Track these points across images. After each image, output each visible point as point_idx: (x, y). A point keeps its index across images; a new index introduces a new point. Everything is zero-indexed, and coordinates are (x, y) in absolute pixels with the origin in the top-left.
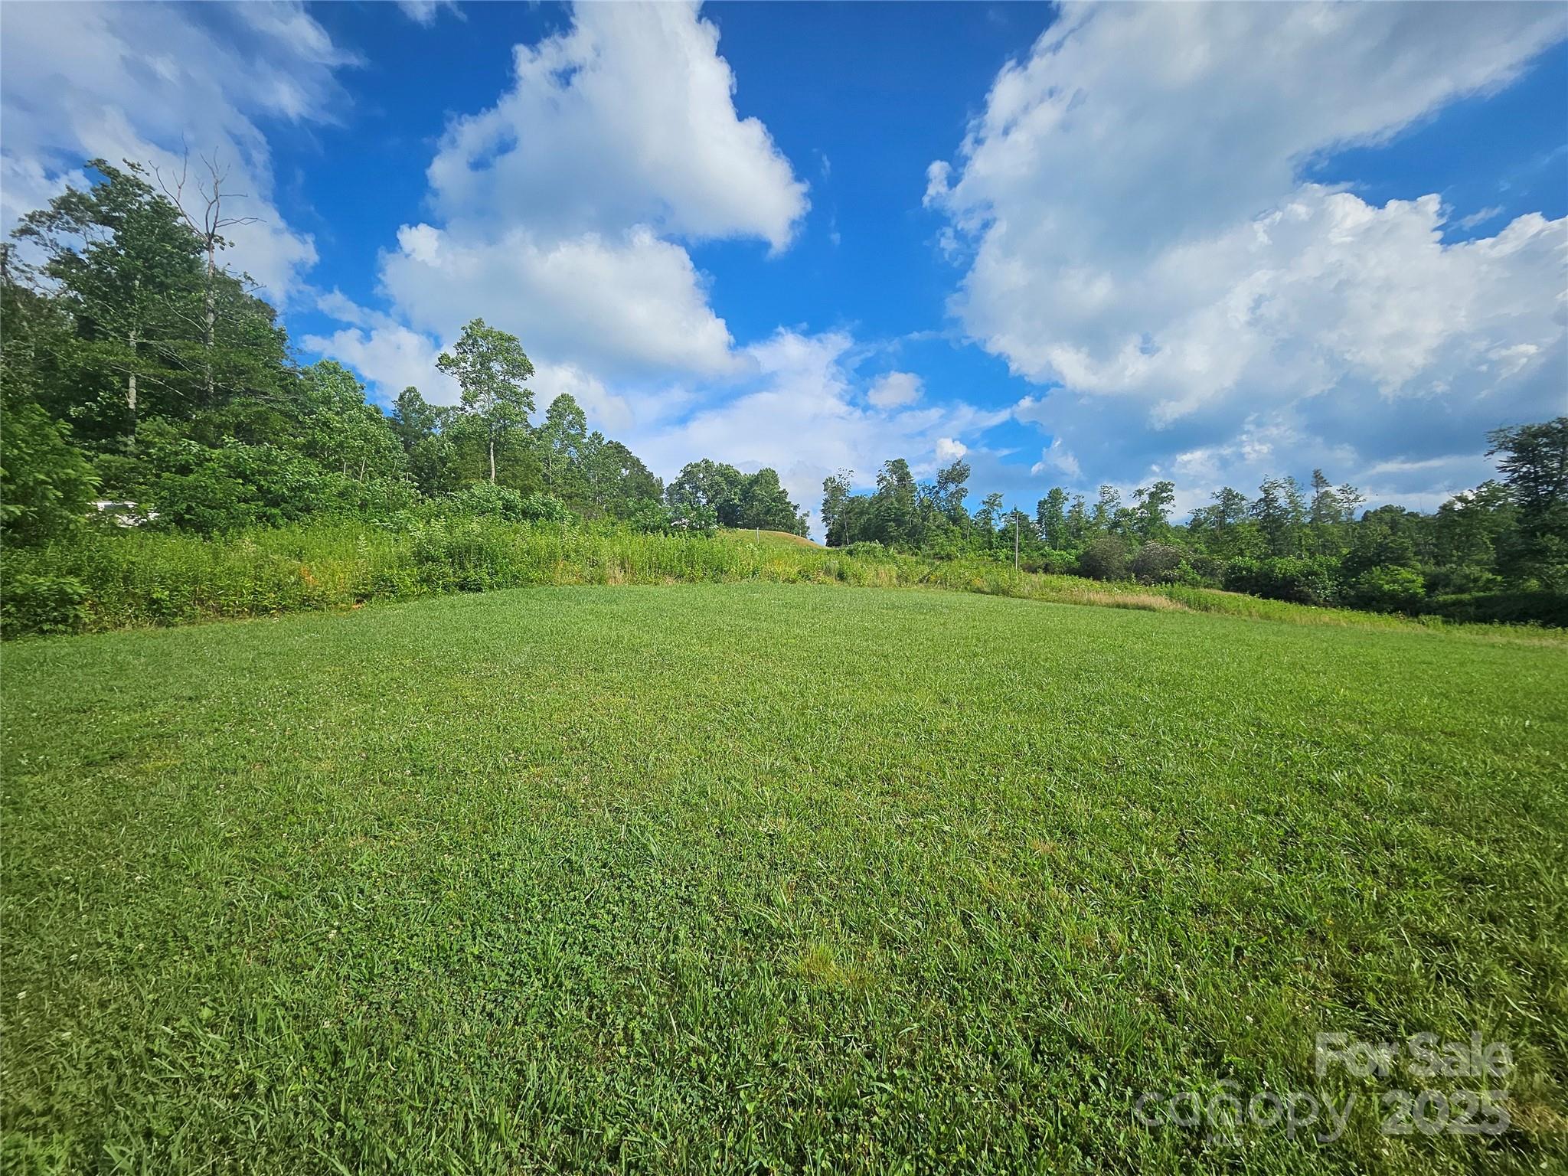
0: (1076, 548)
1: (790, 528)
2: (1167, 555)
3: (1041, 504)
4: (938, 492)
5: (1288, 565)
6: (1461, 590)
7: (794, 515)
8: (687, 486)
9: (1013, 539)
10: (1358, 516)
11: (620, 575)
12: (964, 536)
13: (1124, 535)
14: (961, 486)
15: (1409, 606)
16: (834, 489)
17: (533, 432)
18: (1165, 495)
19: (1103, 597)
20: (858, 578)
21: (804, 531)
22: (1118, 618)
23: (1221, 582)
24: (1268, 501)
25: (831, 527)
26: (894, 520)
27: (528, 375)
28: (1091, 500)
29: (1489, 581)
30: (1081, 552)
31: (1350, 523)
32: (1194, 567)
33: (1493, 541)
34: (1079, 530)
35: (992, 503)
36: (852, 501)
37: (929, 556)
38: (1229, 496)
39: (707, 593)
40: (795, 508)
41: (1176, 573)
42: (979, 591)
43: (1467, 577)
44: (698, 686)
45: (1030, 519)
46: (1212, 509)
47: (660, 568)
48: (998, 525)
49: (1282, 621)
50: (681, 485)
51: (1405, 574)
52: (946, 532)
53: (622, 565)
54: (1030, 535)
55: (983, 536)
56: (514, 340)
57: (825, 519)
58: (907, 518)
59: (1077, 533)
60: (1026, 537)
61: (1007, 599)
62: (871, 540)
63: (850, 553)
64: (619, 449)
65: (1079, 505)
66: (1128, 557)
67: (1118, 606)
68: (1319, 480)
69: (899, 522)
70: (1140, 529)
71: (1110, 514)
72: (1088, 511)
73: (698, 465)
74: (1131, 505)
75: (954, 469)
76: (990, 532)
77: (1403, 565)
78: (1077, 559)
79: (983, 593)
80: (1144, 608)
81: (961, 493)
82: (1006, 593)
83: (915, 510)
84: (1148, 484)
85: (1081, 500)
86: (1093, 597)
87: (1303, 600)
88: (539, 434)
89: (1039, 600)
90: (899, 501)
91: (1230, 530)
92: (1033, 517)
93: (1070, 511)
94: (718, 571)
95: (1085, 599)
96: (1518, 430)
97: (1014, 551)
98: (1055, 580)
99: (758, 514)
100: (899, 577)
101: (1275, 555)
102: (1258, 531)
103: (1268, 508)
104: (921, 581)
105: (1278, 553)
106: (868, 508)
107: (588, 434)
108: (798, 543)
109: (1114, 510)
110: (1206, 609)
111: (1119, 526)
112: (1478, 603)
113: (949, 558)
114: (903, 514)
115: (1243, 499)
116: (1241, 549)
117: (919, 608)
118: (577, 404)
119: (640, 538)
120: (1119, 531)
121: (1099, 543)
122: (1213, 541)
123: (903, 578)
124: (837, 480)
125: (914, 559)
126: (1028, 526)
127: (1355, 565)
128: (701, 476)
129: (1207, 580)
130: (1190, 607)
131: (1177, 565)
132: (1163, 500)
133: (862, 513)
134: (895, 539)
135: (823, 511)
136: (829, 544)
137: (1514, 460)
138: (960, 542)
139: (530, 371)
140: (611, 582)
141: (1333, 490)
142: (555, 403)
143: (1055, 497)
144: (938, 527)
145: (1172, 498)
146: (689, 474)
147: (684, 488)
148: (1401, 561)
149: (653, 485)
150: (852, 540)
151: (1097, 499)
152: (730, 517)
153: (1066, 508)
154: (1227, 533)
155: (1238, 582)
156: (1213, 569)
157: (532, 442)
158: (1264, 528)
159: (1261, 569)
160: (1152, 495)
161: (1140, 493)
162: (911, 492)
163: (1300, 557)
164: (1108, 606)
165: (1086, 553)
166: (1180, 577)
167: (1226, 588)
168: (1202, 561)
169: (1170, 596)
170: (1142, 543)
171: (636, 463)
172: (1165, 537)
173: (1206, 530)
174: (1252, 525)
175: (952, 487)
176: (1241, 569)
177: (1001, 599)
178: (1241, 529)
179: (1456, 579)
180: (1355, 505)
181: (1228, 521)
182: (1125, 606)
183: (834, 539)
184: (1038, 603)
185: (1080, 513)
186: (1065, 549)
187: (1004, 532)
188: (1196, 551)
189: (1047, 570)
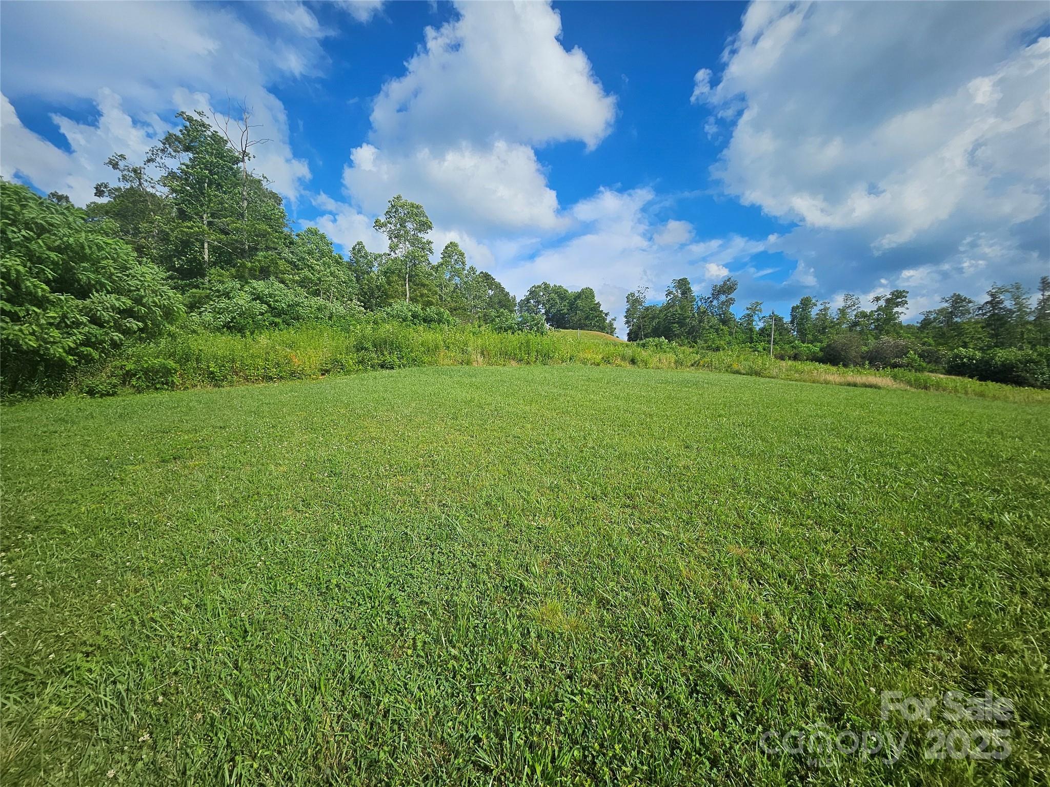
0: (821, 342)
1: (602, 329)
2: (897, 347)
3: (794, 309)
4: (711, 302)
5: (1007, 355)
7: (605, 320)
8: (532, 301)
9: (769, 335)
11: (480, 359)
12: (731, 334)
13: (861, 332)
14: (730, 296)
16: (634, 301)
17: (433, 268)
18: (900, 300)
19: (836, 378)
20: (646, 363)
21: (611, 331)
22: (844, 392)
23: (944, 368)
24: (994, 303)
25: (631, 328)
26: (678, 323)
27: (429, 231)
28: (835, 307)
30: (824, 344)
32: (921, 356)
34: (824, 328)
35: (754, 309)
36: (647, 309)
37: (703, 348)
38: (958, 301)
39: (538, 371)
40: (606, 315)
41: (905, 361)
42: (738, 372)
44: (516, 431)
45: (785, 320)
46: (941, 311)
47: (507, 355)
48: (758, 325)
49: (995, 398)
50: (528, 300)
52: (717, 330)
53: (482, 353)
54: (784, 332)
55: (747, 333)
56: (421, 207)
57: (627, 322)
58: (688, 320)
59: (823, 330)
60: (780, 334)
61: (758, 378)
62: (659, 336)
63: (644, 346)
64: (487, 277)
65: (826, 309)
66: (865, 349)
67: (849, 385)
69: (682, 324)
70: (876, 328)
71: (851, 315)
72: (833, 313)
73: (539, 287)
74: (871, 308)
75: (725, 283)
76: (751, 330)
78: (821, 350)
79: (740, 374)
80: (871, 386)
81: (730, 302)
82: (758, 374)
83: (694, 315)
84: (886, 292)
85: (828, 306)
86: (830, 378)
87: (1019, 382)
88: (436, 269)
89: (784, 379)
90: (682, 309)
91: (958, 328)
92: (787, 319)
93: (817, 314)
94: (545, 357)
95: (822, 380)
97: (770, 344)
98: (798, 365)
99: (580, 320)
100: (676, 362)
101: (997, 346)
102: (983, 328)
103: (994, 309)
104: (692, 365)
105: (1000, 345)
106: (659, 314)
107: (467, 268)
108: (607, 339)
109: (855, 313)
110: (926, 388)
111: (858, 325)
113: (717, 349)
114: (685, 319)
115: (970, 302)
116: (965, 342)
117: (685, 383)
118: (460, 248)
119: (495, 336)
120: (858, 328)
121: (838, 338)
122: (940, 336)
123: (679, 363)
124: (637, 295)
125: (691, 350)
126: (782, 325)
128: (542, 294)
129: (932, 366)
130: (911, 386)
131: (905, 354)
132: (897, 305)
133: (653, 318)
134: (678, 336)
135: (626, 317)
136: (629, 340)
138: (728, 338)
139: (430, 228)
140: (475, 364)
142: (446, 247)
143: (806, 304)
144: (711, 327)
145: (906, 302)
146: (533, 293)
147: (530, 303)
149: (509, 301)
150: (646, 336)
151: (842, 305)
152: (559, 321)
153: (814, 312)
154: (954, 329)
155: (957, 369)
156: (938, 357)
157: (432, 275)
158: (989, 325)
159: (983, 357)
160: (888, 301)
161: (878, 299)
162: (692, 302)
163: (1021, 349)
164: (841, 384)
165: (829, 346)
166: (908, 364)
167: (949, 372)
168: (928, 351)
169: (895, 377)
170: (877, 338)
171: (499, 287)
172: (898, 333)
173: (934, 328)
174: (977, 322)
175: (723, 298)
176: (963, 358)
177: (754, 378)
178: (966, 326)
181: (956, 319)
182: (855, 385)
183: (633, 336)
184: (783, 382)
185: (825, 315)
186: (812, 342)
187: (763, 330)
188: (924, 344)
189: (795, 358)
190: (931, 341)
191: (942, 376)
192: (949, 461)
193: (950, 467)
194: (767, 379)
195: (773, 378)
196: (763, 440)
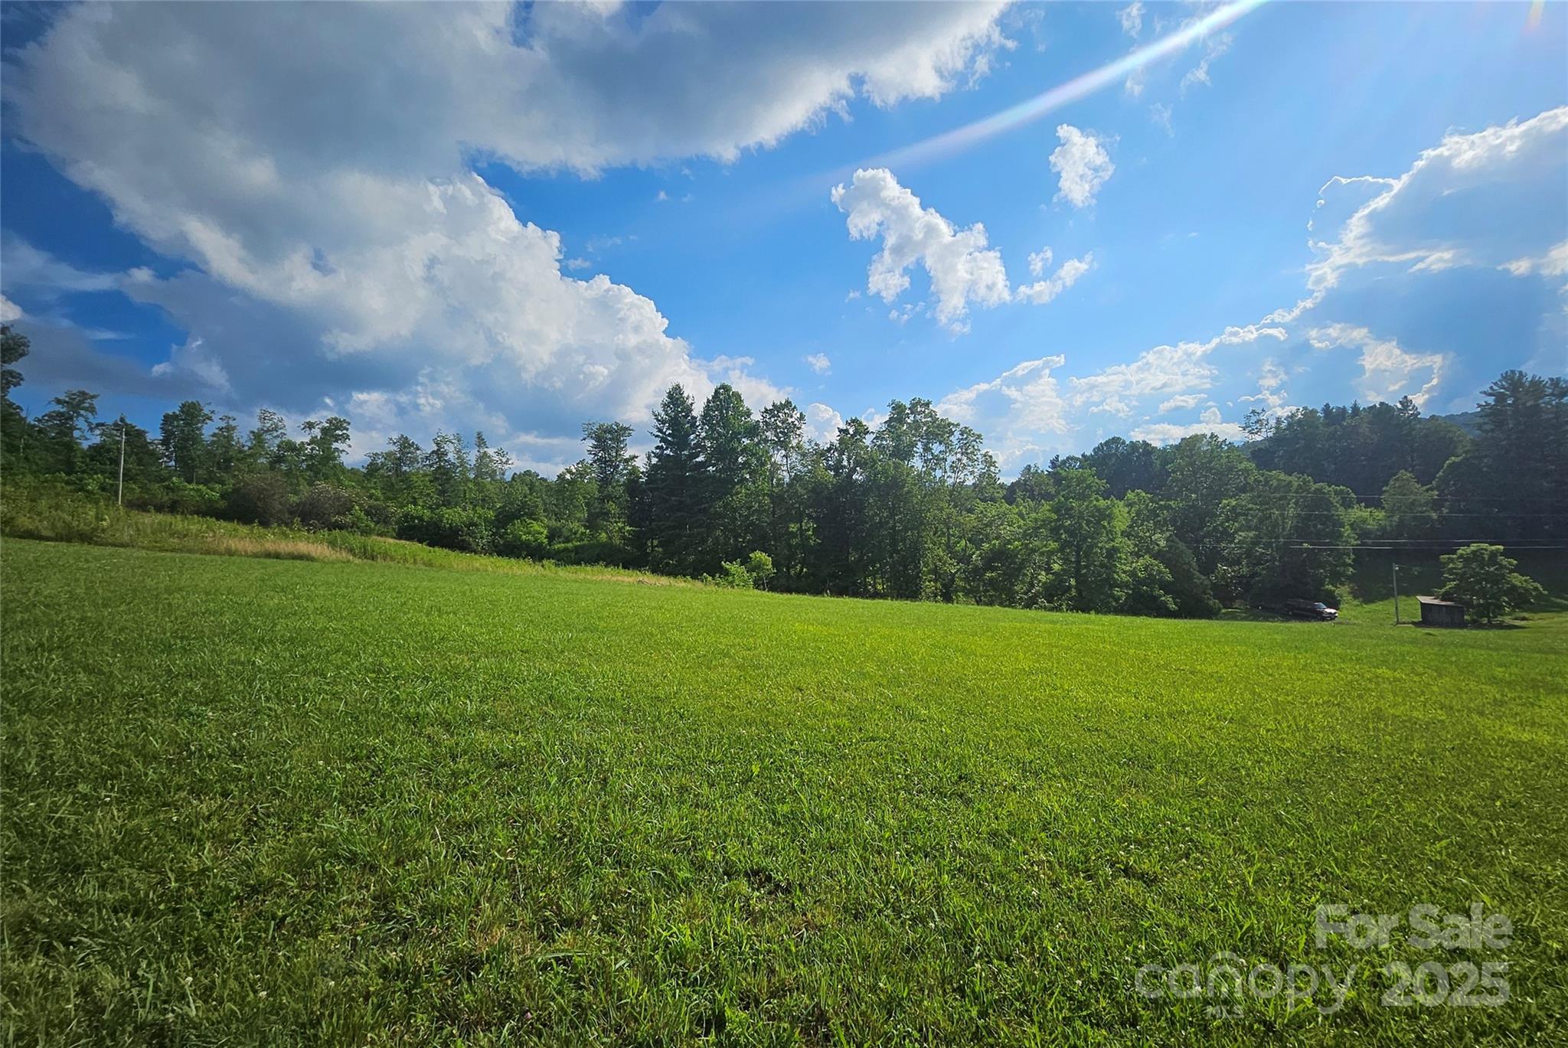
0: (222, 483)
2: (338, 499)
3: (168, 419)
5: (453, 516)
6: (567, 540)
9: (114, 461)
10: (508, 477)
13: (288, 473)
15: (536, 553)
18: (339, 432)
19: (247, 544)
23: (394, 529)
24: (439, 453)
28: (245, 426)
29: (582, 533)
30: (229, 487)
31: (502, 481)
32: (368, 513)
33: (587, 504)
34: (228, 460)
35: (75, 403)
38: (405, 444)
41: (349, 519)
43: (571, 530)
45: (149, 437)
46: (389, 455)
48: (88, 439)
49: (442, 567)
51: (536, 526)
54: (148, 459)
55: (57, 452)
59: (225, 464)
60: (140, 462)
61: (86, 547)
65: (229, 428)
66: (294, 499)
67: (268, 555)
68: (481, 441)
70: (310, 468)
71: (272, 444)
72: (242, 437)
74: (301, 438)
76: (68, 446)
77: (534, 520)
78: (223, 496)
79: (41, 538)
80: (301, 557)
84: (321, 417)
85: (232, 423)
86: (234, 544)
87: (464, 547)
89: (147, 549)
91: (405, 478)
92: (154, 435)
93: (214, 435)
95: (222, 548)
96: (597, 426)
97: (117, 478)
98: (178, 522)
101: (444, 505)
102: (431, 481)
103: (440, 461)
105: (447, 504)
109: (277, 441)
110: (373, 558)
111: (284, 462)
112: (577, 549)
115: (418, 449)
116: (414, 498)
120: (284, 467)
121: (253, 479)
122: (389, 487)
126: (144, 445)
127: (505, 518)
129: (381, 527)
130: (355, 555)
131: (349, 510)
132: (337, 439)
137: (595, 447)
141: (491, 451)
143: (191, 414)
145: (348, 437)
148: (532, 516)
151: (256, 425)
153: (208, 431)
154: (402, 481)
155: (409, 531)
156: (387, 517)
158: (436, 479)
159: (431, 518)
160: (324, 431)
161: (310, 426)
163: (464, 509)
164: (255, 555)
165: (236, 491)
166: (353, 523)
167: (400, 536)
168: (376, 508)
169: (332, 544)
170: (311, 484)
172: (339, 481)
173: (382, 476)
174: (425, 475)
176: (413, 518)
177: (76, 547)
178: (414, 478)
179: (566, 533)
180: (506, 467)
181: (404, 468)
182: (277, 556)
184: (143, 553)
185: (229, 438)
186: (205, 483)
187: (97, 451)
188: (371, 497)
189: (173, 508)
190: (378, 493)
191: (391, 541)
192: (384, 653)
193: (386, 660)
194: (109, 550)
195: (122, 545)
196: (88, 670)
